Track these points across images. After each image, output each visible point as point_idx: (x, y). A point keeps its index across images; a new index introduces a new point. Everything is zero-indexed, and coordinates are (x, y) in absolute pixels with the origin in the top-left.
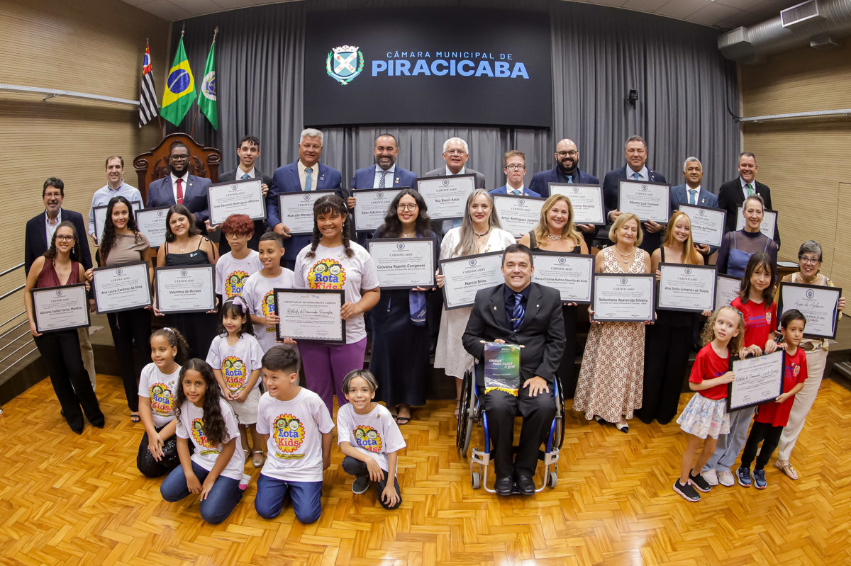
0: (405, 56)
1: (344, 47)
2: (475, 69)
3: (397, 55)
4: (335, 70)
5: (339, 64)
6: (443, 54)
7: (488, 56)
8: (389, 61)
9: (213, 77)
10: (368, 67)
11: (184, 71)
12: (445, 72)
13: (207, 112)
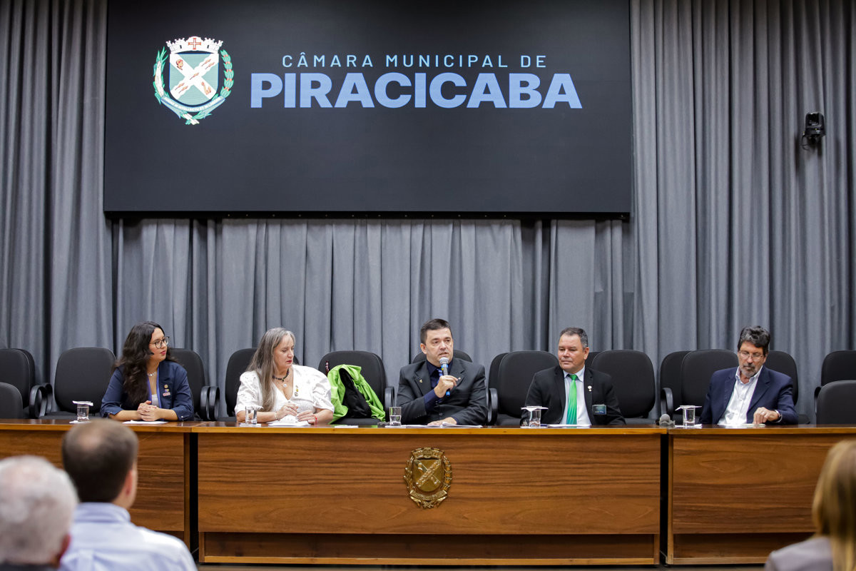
0: (319, 64)
1: (191, 39)
2: (468, 91)
3: (303, 61)
4: (172, 92)
5: (183, 77)
6: (400, 60)
7: (495, 61)
8: (287, 75)
10: (242, 87)
12: (403, 100)
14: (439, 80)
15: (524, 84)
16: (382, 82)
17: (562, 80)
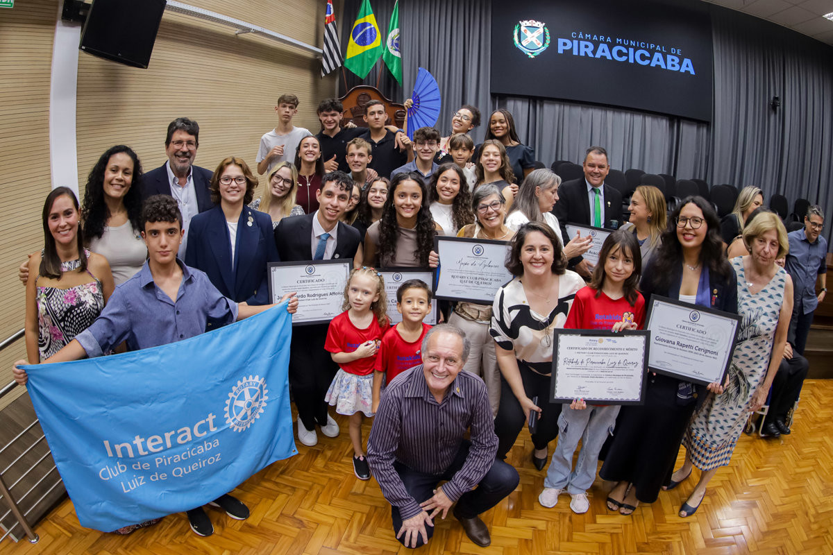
0: (588, 38)
1: (530, 21)
2: (651, 59)
3: (581, 36)
4: (522, 43)
5: (527, 37)
6: (622, 41)
7: (661, 48)
8: (574, 41)
9: (398, 34)
10: (554, 45)
11: (370, 25)
12: (624, 59)
13: (392, 68)
14: (639, 52)
15: (673, 60)
16: (615, 49)
17: (687, 61)
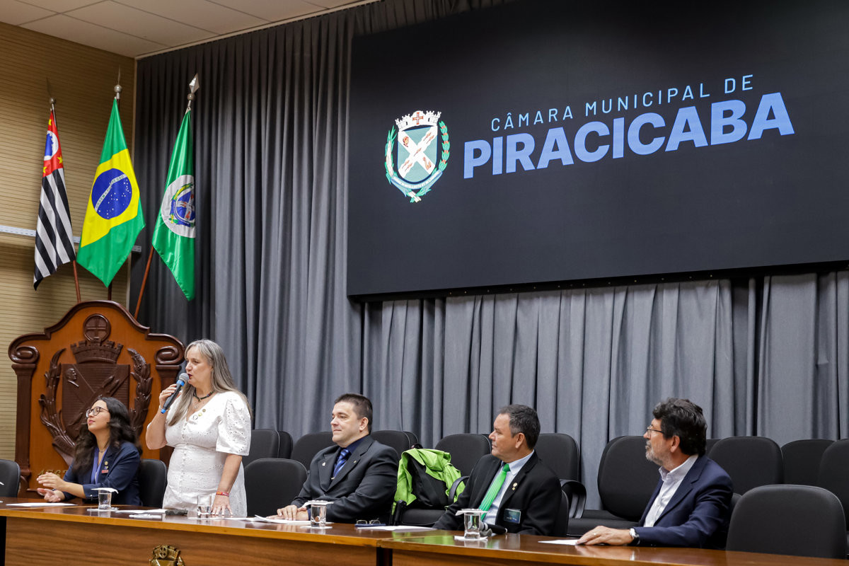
0: (524, 123)
1: (415, 114)
2: (666, 132)
3: (509, 123)
4: (400, 171)
5: (409, 153)
6: (599, 107)
7: (696, 92)
8: (495, 140)
9: (185, 186)
10: (457, 157)
11: (120, 173)
12: (603, 150)
13: (172, 262)
14: (638, 123)
15: (728, 114)
16: (582, 134)
17: (773, 101)
